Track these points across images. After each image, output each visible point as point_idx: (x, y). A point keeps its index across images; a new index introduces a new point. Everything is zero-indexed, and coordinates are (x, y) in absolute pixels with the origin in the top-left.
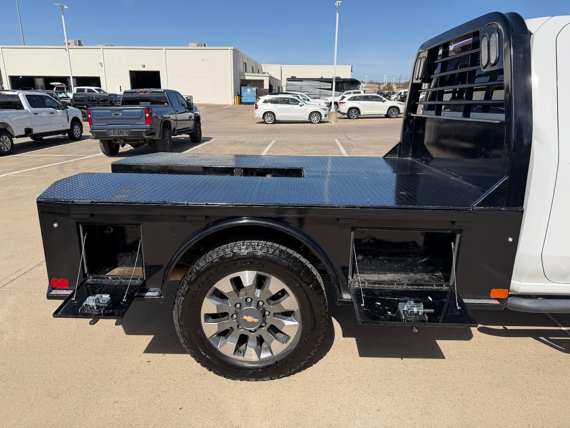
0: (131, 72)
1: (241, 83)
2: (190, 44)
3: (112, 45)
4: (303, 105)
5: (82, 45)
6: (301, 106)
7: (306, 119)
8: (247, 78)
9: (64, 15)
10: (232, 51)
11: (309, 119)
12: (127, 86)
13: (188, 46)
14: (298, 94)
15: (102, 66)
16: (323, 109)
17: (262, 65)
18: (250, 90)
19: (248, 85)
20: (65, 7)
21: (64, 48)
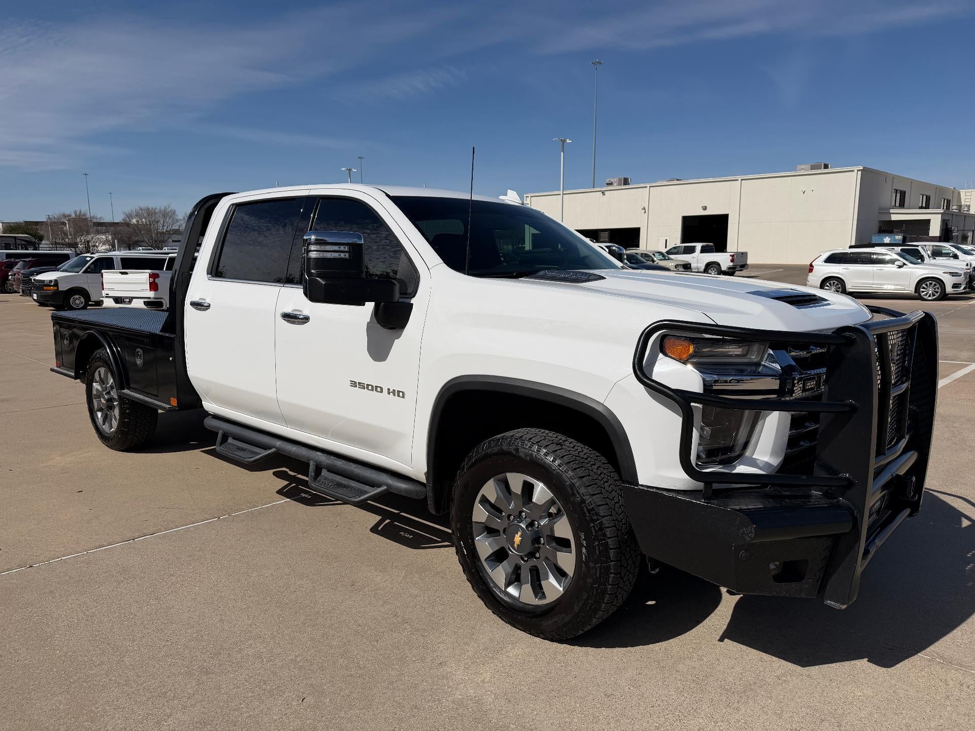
0: (685, 219)
1: (880, 227)
2: (799, 167)
3: (679, 179)
4: (904, 264)
5: (629, 184)
6: (900, 267)
7: (911, 292)
8: (894, 218)
9: (563, 152)
10: (860, 173)
11: (915, 292)
12: (675, 239)
13: (795, 170)
14: (918, 246)
15: (645, 212)
16: (950, 273)
17: (961, 191)
18: (890, 239)
19: (895, 230)
20: (568, 141)
21: (600, 191)
